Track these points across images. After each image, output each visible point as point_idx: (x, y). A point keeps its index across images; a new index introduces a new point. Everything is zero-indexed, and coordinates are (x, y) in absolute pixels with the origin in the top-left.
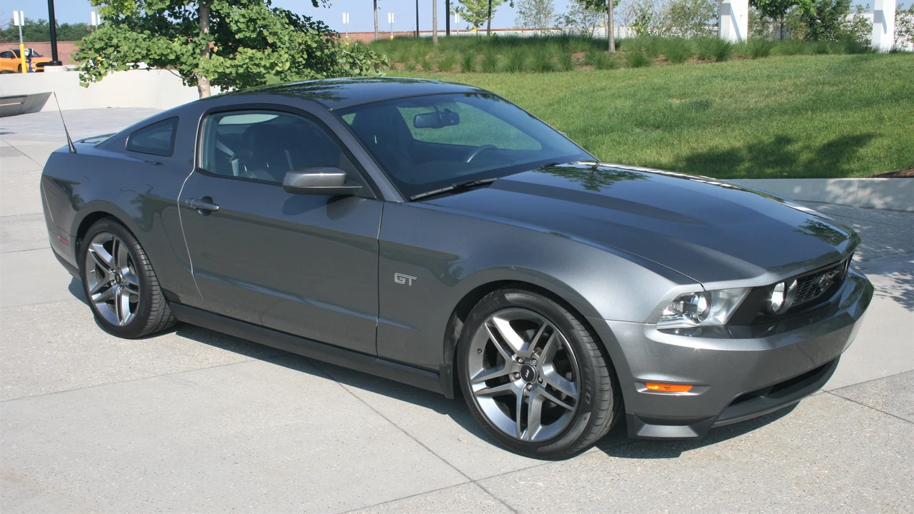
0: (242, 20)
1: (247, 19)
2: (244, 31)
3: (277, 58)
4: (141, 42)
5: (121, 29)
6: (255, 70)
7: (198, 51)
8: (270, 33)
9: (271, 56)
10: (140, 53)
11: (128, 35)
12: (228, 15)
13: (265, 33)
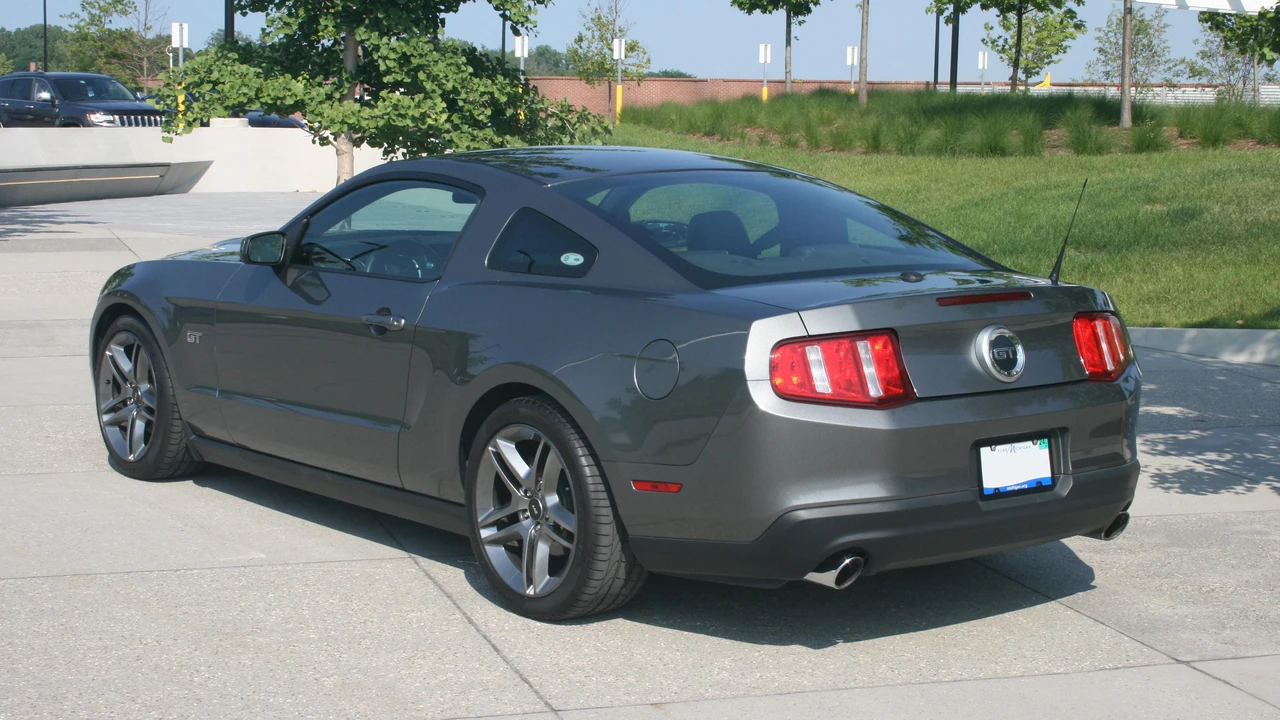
0: (393, 56)
1: (398, 56)
2: (395, 72)
3: (430, 108)
4: (250, 80)
5: (229, 59)
6: (400, 123)
7: (337, 95)
8: (428, 77)
9: (422, 104)
10: (245, 94)
11: (235, 68)
12: (377, 48)
13: (422, 76)
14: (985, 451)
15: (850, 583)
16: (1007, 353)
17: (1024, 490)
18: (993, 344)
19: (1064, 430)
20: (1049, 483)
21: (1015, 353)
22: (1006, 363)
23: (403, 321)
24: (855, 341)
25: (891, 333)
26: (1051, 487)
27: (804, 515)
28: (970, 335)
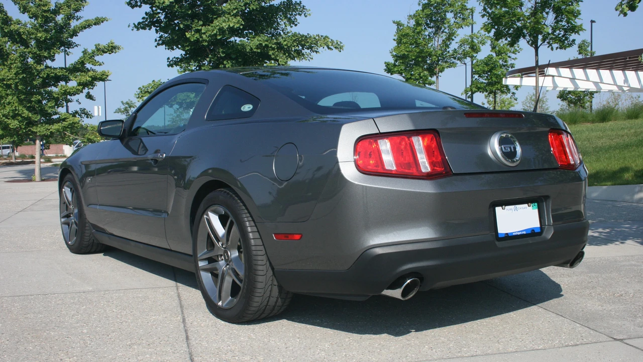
14: (498, 210)
15: (411, 296)
16: (510, 148)
17: (523, 234)
18: (502, 142)
19: (546, 198)
20: (539, 231)
21: (515, 148)
22: (510, 155)
23: (164, 155)
24: (411, 137)
25: (434, 132)
26: (540, 234)
27: (379, 251)
28: (487, 137)
